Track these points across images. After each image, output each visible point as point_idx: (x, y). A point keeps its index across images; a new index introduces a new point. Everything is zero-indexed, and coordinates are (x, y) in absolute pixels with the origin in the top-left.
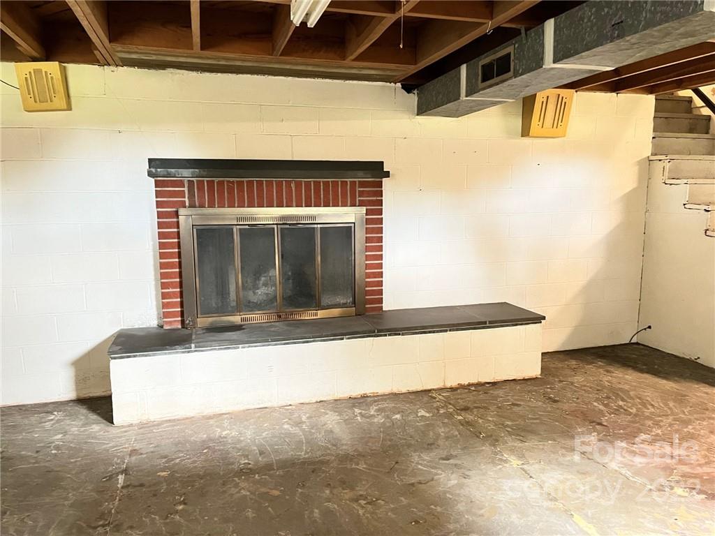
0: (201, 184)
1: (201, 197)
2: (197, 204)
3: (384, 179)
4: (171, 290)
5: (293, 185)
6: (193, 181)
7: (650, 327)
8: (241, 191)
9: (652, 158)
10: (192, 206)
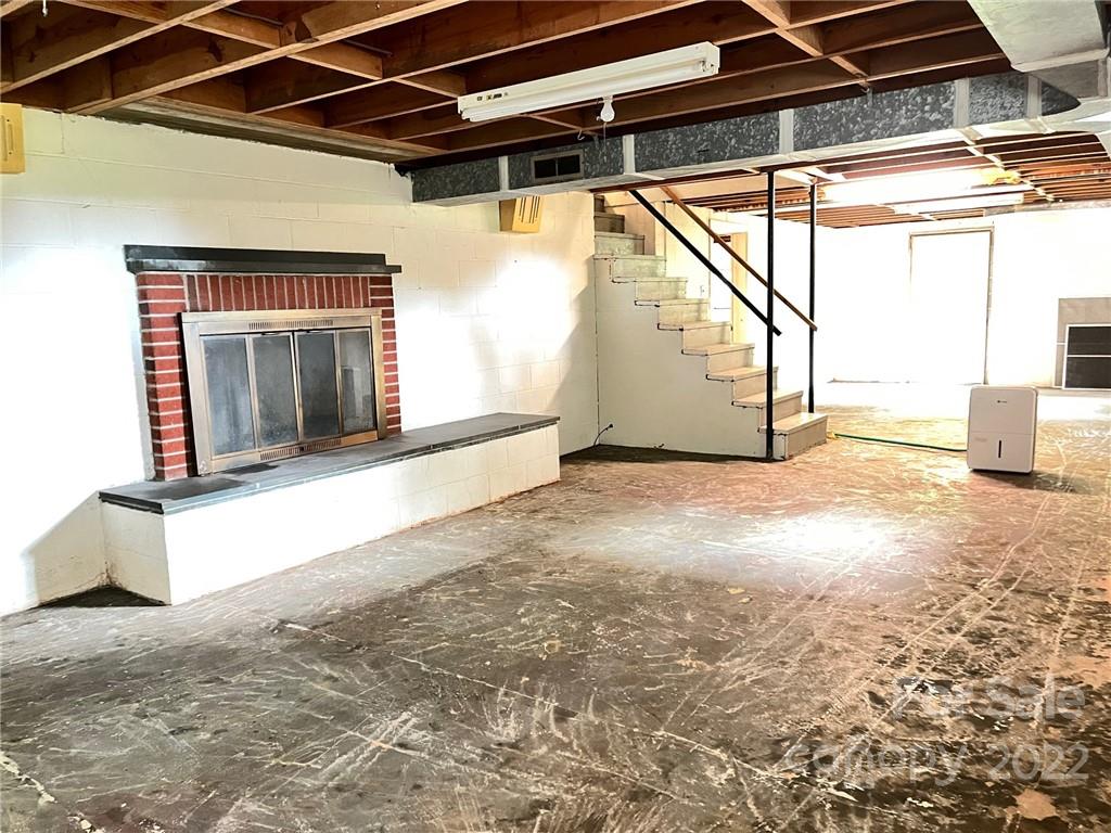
0: (202, 279)
1: (204, 298)
2: (200, 307)
3: (393, 275)
4: (173, 426)
5: (304, 282)
6: (193, 277)
7: (611, 426)
8: (249, 289)
9: (597, 257)
10: (195, 309)
